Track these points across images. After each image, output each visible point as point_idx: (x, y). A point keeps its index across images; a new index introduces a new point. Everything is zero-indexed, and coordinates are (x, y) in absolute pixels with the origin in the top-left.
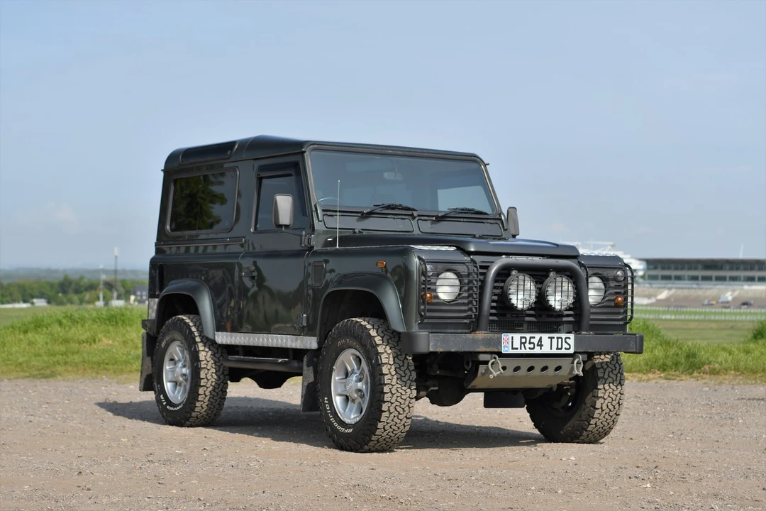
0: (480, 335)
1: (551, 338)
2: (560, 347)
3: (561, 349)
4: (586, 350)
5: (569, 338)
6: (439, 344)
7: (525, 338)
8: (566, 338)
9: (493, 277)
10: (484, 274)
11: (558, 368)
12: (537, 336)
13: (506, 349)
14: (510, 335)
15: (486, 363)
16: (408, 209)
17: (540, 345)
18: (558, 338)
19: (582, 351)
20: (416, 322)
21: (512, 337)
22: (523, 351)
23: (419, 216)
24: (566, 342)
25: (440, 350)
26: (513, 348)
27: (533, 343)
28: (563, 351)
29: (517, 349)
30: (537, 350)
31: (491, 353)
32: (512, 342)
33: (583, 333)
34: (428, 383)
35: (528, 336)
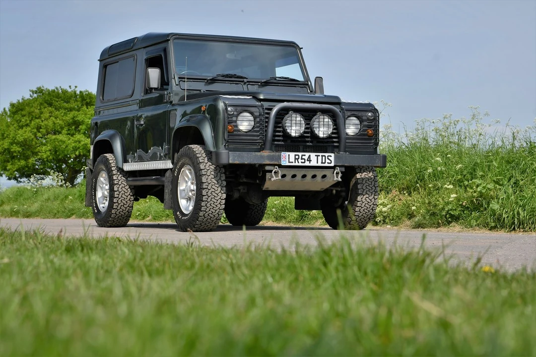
0: (266, 153)
1: (317, 156)
2: (324, 161)
3: (325, 163)
4: (343, 164)
5: (331, 156)
6: (236, 158)
7: (298, 155)
8: (328, 156)
9: (274, 115)
10: (269, 114)
11: (324, 176)
12: (307, 154)
13: (285, 163)
14: (287, 153)
15: (271, 171)
16: (242, 77)
17: (310, 161)
18: (322, 156)
19: (340, 165)
20: (222, 144)
21: (289, 155)
22: (297, 164)
23: (248, 82)
24: (328, 159)
25: (237, 162)
26: (289, 162)
27: (304, 159)
28: (326, 165)
29: (292, 162)
30: (307, 164)
31: (274, 165)
32: (289, 158)
33: (341, 153)
34: (240, 188)
35: (300, 154)
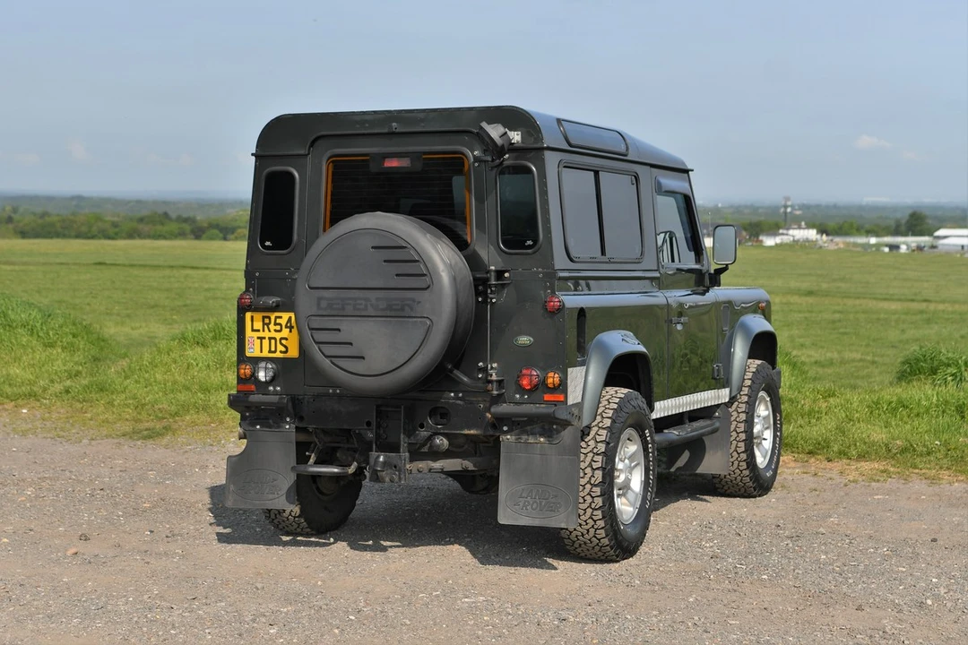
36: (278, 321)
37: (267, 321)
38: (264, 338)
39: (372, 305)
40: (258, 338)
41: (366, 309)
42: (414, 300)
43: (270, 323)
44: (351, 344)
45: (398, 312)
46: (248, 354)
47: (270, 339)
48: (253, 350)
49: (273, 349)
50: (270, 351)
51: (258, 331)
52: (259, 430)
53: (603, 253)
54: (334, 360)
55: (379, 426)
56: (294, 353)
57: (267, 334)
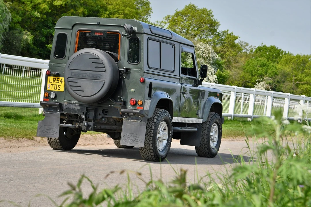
36: (58, 80)
37: (54, 79)
38: (53, 85)
39: (88, 76)
40: (51, 85)
41: (86, 76)
42: (100, 75)
43: (55, 80)
44: (80, 87)
45: (95, 78)
46: (48, 89)
47: (55, 85)
48: (49, 88)
49: (56, 88)
50: (55, 89)
51: (52, 82)
52: (49, 113)
53: (160, 67)
54: (75, 91)
55: (86, 113)
56: (62, 90)
57: (54, 84)
